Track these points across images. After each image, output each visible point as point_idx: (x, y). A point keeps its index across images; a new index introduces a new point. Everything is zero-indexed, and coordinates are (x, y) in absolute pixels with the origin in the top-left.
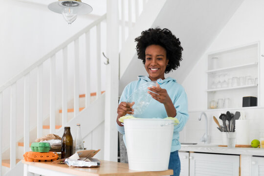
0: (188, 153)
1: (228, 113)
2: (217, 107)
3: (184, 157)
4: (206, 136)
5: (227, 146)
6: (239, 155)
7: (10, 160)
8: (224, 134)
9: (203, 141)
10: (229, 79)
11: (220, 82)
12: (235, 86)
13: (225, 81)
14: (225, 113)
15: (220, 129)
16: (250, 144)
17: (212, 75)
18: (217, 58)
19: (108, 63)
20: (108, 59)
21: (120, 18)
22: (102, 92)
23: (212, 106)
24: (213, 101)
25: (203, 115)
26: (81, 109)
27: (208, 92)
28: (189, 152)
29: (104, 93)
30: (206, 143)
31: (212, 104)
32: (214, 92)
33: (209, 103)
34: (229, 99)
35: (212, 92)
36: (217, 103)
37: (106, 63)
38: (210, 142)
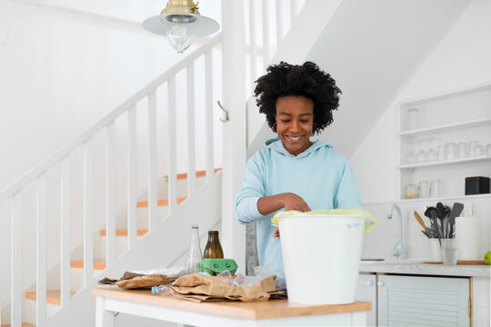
0: (374, 276)
1: (439, 205)
2: (418, 196)
3: (368, 283)
4: (399, 247)
5: (442, 263)
6: (469, 278)
7: (59, 291)
8: (435, 241)
9: (395, 255)
10: (439, 147)
11: (422, 152)
12: (451, 159)
13: (432, 150)
14: (434, 205)
15: (427, 234)
16: (482, 259)
17: (408, 139)
18: (417, 110)
19: (228, 119)
20: (227, 113)
21: (248, 42)
22: (216, 171)
23: (408, 194)
24: (411, 185)
25: (395, 210)
26: (180, 200)
27: (401, 169)
28: (375, 273)
29: (219, 172)
30: (400, 257)
31: (409, 190)
32: (413, 169)
33: (404, 188)
34: (439, 181)
35: (408, 169)
36: (419, 189)
37: (225, 119)
38: (407, 257)
